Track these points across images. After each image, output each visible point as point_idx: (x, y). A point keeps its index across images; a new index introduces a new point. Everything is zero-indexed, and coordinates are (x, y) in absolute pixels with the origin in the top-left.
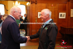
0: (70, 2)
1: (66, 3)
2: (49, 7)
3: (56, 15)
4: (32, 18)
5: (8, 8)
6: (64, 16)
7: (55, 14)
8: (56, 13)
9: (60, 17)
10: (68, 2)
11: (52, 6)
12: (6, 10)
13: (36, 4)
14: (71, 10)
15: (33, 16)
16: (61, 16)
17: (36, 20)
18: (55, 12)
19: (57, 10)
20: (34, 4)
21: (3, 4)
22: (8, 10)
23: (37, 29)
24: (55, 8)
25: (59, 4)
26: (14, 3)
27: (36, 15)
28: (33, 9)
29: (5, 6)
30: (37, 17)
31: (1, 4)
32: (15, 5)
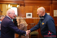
0: (53, 4)
1: (50, 5)
2: (36, 9)
5: (2, 10)
10: (51, 5)
13: (24, 6)
14: (54, 10)
22: (2, 12)
25: (44, 6)
27: (25, 16)
28: (22, 11)
32: (8, 7)
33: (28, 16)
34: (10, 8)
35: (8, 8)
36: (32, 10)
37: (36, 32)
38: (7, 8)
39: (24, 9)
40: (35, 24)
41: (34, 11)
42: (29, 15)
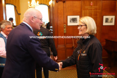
2: (86, 7)
3: (99, 20)
4: (58, 26)
5: (20, 11)
6: (111, 22)
7: (97, 18)
8: (98, 16)
9: (105, 24)
11: (92, 6)
12: (18, 14)
13: (64, 2)
15: (59, 22)
16: (107, 21)
17: (65, 29)
18: (96, 15)
19: (100, 11)
20: (61, 3)
21: (13, 5)
22: (20, 14)
23: (67, 43)
24: (96, 9)
25: (104, 1)
26: (29, 2)
27: (65, 21)
28: (59, 12)
29: (15, 7)
30: (67, 24)
32: (31, 5)
33: (70, 21)
36: (79, 10)
38: (29, 6)
39: (63, 7)
41: (83, 12)
42: (74, 20)
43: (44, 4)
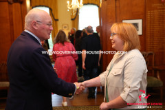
2: (154, 5)
11: (163, 3)
12: (55, 19)
21: (47, 7)
22: (57, 20)
28: (109, 14)
29: (51, 10)
31: (43, 6)
34: (78, 6)
35: (73, 7)
36: (141, 10)
37: (155, 79)
38: (69, 8)
39: (116, 7)
40: (151, 54)
41: (148, 13)
43: (88, 4)
